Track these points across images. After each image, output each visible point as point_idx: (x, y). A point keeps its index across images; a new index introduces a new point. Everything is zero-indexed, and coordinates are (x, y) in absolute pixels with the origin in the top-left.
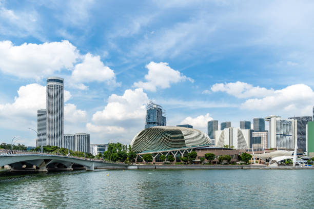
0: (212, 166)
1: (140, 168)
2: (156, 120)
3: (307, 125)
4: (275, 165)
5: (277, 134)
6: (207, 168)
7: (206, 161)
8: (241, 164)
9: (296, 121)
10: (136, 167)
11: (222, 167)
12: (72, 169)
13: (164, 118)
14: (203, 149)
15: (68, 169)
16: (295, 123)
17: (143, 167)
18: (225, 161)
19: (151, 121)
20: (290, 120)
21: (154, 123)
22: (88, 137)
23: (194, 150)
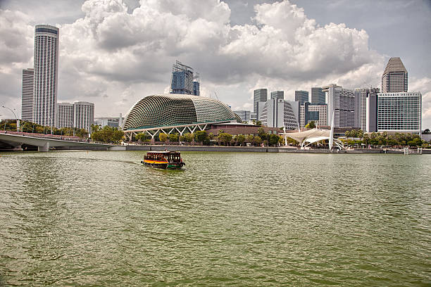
0: (228, 148)
1: (129, 148)
2: (184, 86)
3: (368, 99)
5: (337, 109)
6: (221, 150)
10: (124, 148)
13: (197, 85)
14: (220, 126)
16: (358, 95)
17: (134, 148)
19: (178, 86)
21: (182, 90)
22: (91, 107)
23: (210, 126)
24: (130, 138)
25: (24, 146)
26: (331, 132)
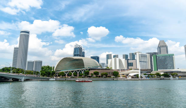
0: (97, 78)
1: (57, 80)
2: (79, 53)
3: (152, 57)
4: (130, 78)
5: (140, 61)
6: (95, 79)
7: (94, 76)
8: (113, 77)
9: (149, 54)
10: (55, 79)
11: (102, 79)
12: (12, 80)
13: (84, 53)
14: (94, 69)
15: (9, 80)
16: (148, 56)
17: (59, 79)
18: (105, 76)
19: (76, 54)
20: (147, 54)
21: (78, 55)
22: (41, 62)
23: (90, 69)
24: (57, 75)
25: (13, 79)
26: (139, 71)
